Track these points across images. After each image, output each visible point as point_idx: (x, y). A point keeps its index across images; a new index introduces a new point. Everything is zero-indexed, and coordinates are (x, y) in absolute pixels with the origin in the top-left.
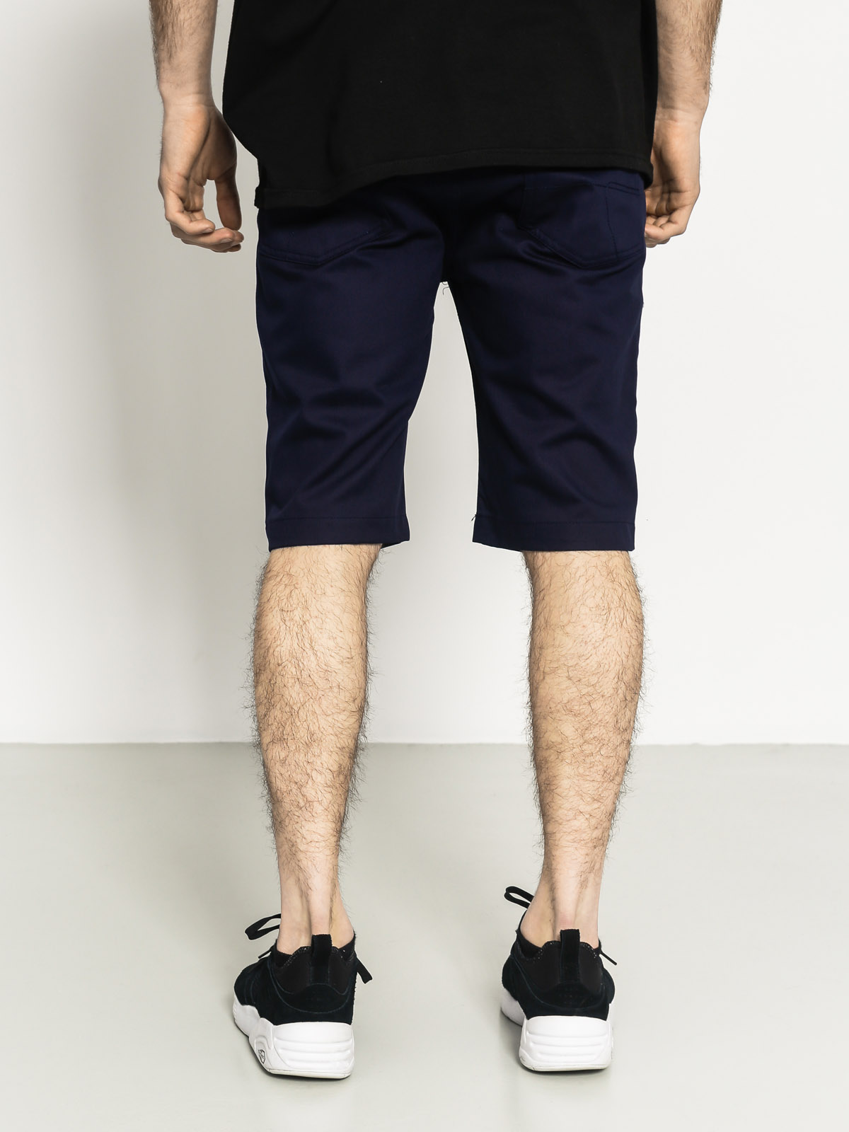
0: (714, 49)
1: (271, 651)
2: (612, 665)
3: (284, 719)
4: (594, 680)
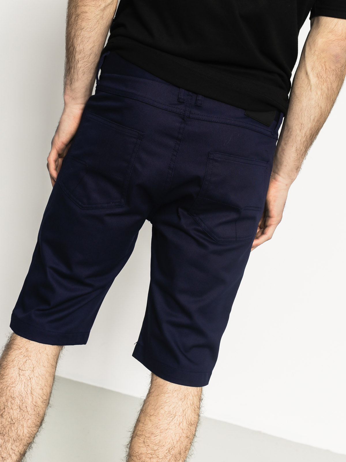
0: (308, 152)
1: (9, 388)
2: (167, 444)
3: (6, 424)
4: (155, 448)
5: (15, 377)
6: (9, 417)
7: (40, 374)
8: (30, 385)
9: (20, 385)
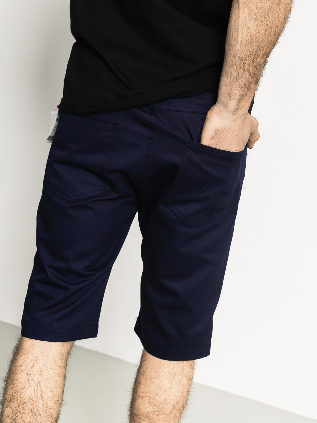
5: (24, 382)
6: (22, 421)
7: (48, 376)
8: (40, 389)
9: (30, 390)
